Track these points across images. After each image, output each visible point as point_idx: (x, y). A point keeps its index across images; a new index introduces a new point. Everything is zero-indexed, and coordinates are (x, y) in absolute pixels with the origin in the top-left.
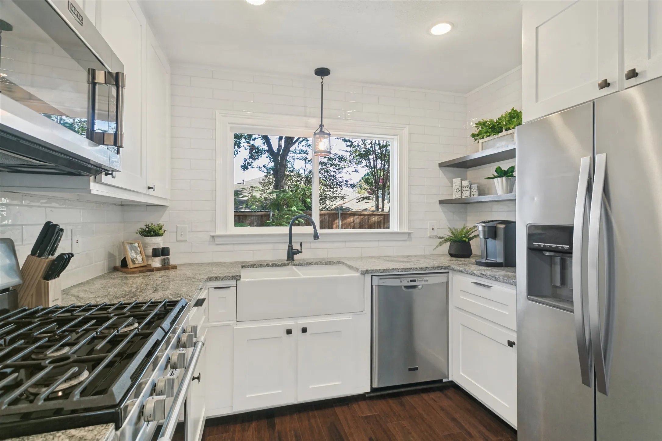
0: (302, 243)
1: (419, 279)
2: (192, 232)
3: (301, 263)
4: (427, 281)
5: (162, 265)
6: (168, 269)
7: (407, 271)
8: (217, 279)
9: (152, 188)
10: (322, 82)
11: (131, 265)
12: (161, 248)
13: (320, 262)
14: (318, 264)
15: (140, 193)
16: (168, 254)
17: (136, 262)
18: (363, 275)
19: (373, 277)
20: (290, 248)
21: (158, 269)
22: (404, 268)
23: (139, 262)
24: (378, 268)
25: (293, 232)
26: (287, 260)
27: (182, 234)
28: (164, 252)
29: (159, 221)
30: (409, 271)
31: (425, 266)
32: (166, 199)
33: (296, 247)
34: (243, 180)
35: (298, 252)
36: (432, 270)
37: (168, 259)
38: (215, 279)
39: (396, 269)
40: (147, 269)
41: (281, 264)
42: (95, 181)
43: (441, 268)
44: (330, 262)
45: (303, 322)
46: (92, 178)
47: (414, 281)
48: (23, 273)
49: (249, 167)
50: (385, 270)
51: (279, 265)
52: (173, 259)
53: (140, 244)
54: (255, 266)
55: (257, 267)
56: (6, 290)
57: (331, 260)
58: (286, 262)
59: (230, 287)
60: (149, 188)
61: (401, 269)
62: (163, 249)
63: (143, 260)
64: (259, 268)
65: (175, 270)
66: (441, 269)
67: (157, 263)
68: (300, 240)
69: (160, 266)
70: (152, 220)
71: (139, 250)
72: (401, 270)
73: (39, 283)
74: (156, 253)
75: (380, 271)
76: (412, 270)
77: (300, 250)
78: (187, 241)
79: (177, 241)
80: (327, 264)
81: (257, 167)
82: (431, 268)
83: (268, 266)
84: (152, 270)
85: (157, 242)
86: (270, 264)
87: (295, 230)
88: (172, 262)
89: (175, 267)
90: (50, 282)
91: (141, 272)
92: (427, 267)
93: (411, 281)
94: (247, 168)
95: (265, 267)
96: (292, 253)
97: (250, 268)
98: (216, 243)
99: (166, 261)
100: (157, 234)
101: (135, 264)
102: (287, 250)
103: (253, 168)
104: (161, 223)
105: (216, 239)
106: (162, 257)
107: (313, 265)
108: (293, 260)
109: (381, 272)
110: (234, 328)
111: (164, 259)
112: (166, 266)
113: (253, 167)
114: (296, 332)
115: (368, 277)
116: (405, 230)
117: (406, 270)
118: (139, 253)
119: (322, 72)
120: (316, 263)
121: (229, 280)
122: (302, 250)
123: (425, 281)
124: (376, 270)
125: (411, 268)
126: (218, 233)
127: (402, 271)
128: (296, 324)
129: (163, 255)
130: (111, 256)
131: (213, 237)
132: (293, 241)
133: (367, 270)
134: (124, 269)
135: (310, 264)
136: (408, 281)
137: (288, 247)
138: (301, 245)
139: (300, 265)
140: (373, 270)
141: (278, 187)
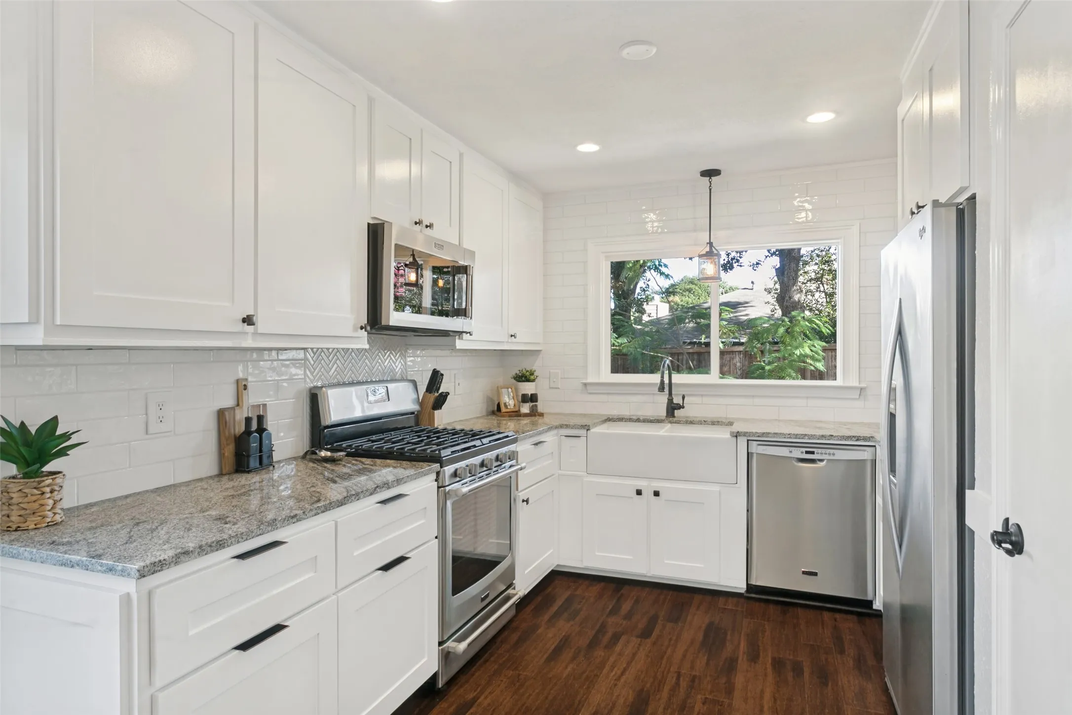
0: (686, 396)
1: (820, 451)
2: (564, 378)
3: (679, 421)
4: (834, 454)
5: (530, 412)
6: (535, 415)
7: (799, 438)
8: (567, 426)
9: (514, 336)
10: (710, 186)
11: (503, 409)
12: (530, 395)
13: (704, 421)
14: (701, 424)
15: (503, 342)
16: (536, 401)
17: (509, 407)
18: (735, 438)
19: (749, 441)
20: (670, 401)
21: (526, 415)
22: (794, 434)
23: (511, 407)
24: (754, 431)
25: (673, 381)
26: (666, 417)
27: (554, 380)
28: (533, 398)
29: (533, 366)
30: (803, 438)
31: (829, 433)
32: (539, 343)
33: (677, 400)
34: (752, 283)
35: (680, 407)
36: (841, 440)
37: (536, 406)
38: (565, 427)
39: (781, 434)
40: (516, 414)
41: (655, 420)
42: (459, 339)
43: (857, 438)
44: (719, 422)
45: (657, 485)
46: (457, 337)
47: (813, 453)
48: (421, 404)
49: (735, 265)
50: (763, 434)
51: (651, 421)
52: (541, 406)
53: (513, 389)
54: (624, 421)
55: (625, 421)
56: (413, 413)
57: (720, 420)
58: (664, 418)
59: (580, 437)
60: (512, 336)
61: (789, 434)
62: (532, 395)
63: (515, 405)
64: (629, 423)
65: (541, 417)
66: (858, 440)
67: (525, 409)
68: (683, 391)
69: (529, 412)
70: (525, 365)
71: (512, 395)
72: (789, 436)
73: (430, 412)
74: (526, 399)
75: (757, 435)
76: (806, 438)
77: (681, 405)
78: (559, 388)
79: (550, 388)
80: (714, 424)
81: (749, 264)
82: (839, 437)
83: (639, 422)
84: (520, 415)
85: (528, 388)
86: (641, 419)
87: (677, 378)
88: (540, 409)
89: (541, 415)
90: (435, 412)
91: (510, 416)
92: (832, 436)
93: (807, 452)
94: (731, 268)
95: (635, 422)
96: (672, 408)
97: (618, 422)
98: (589, 392)
99: (535, 408)
100: (528, 380)
101: (507, 408)
102: (666, 405)
103: (741, 266)
104: (534, 368)
105: (588, 387)
106: (532, 404)
107: (694, 424)
108: (674, 417)
109: (759, 436)
110: (585, 479)
111: (533, 406)
112: (534, 413)
113: (742, 264)
114: (648, 493)
115: (742, 441)
116: (855, 383)
117: (796, 436)
118: (512, 398)
119: (710, 173)
120: (698, 422)
121: (578, 428)
122: (684, 405)
123: (829, 454)
124: (750, 433)
125: (806, 435)
126: (590, 379)
127: (790, 438)
128: (648, 486)
129: (532, 401)
130: (490, 400)
131: (585, 385)
132: (673, 393)
133: (738, 432)
134: (498, 413)
135: (692, 423)
136: (802, 452)
137: (667, 400)
138: (683, 398)
139: (678, 423)
140: (747, 432)
141: (784, 299)
